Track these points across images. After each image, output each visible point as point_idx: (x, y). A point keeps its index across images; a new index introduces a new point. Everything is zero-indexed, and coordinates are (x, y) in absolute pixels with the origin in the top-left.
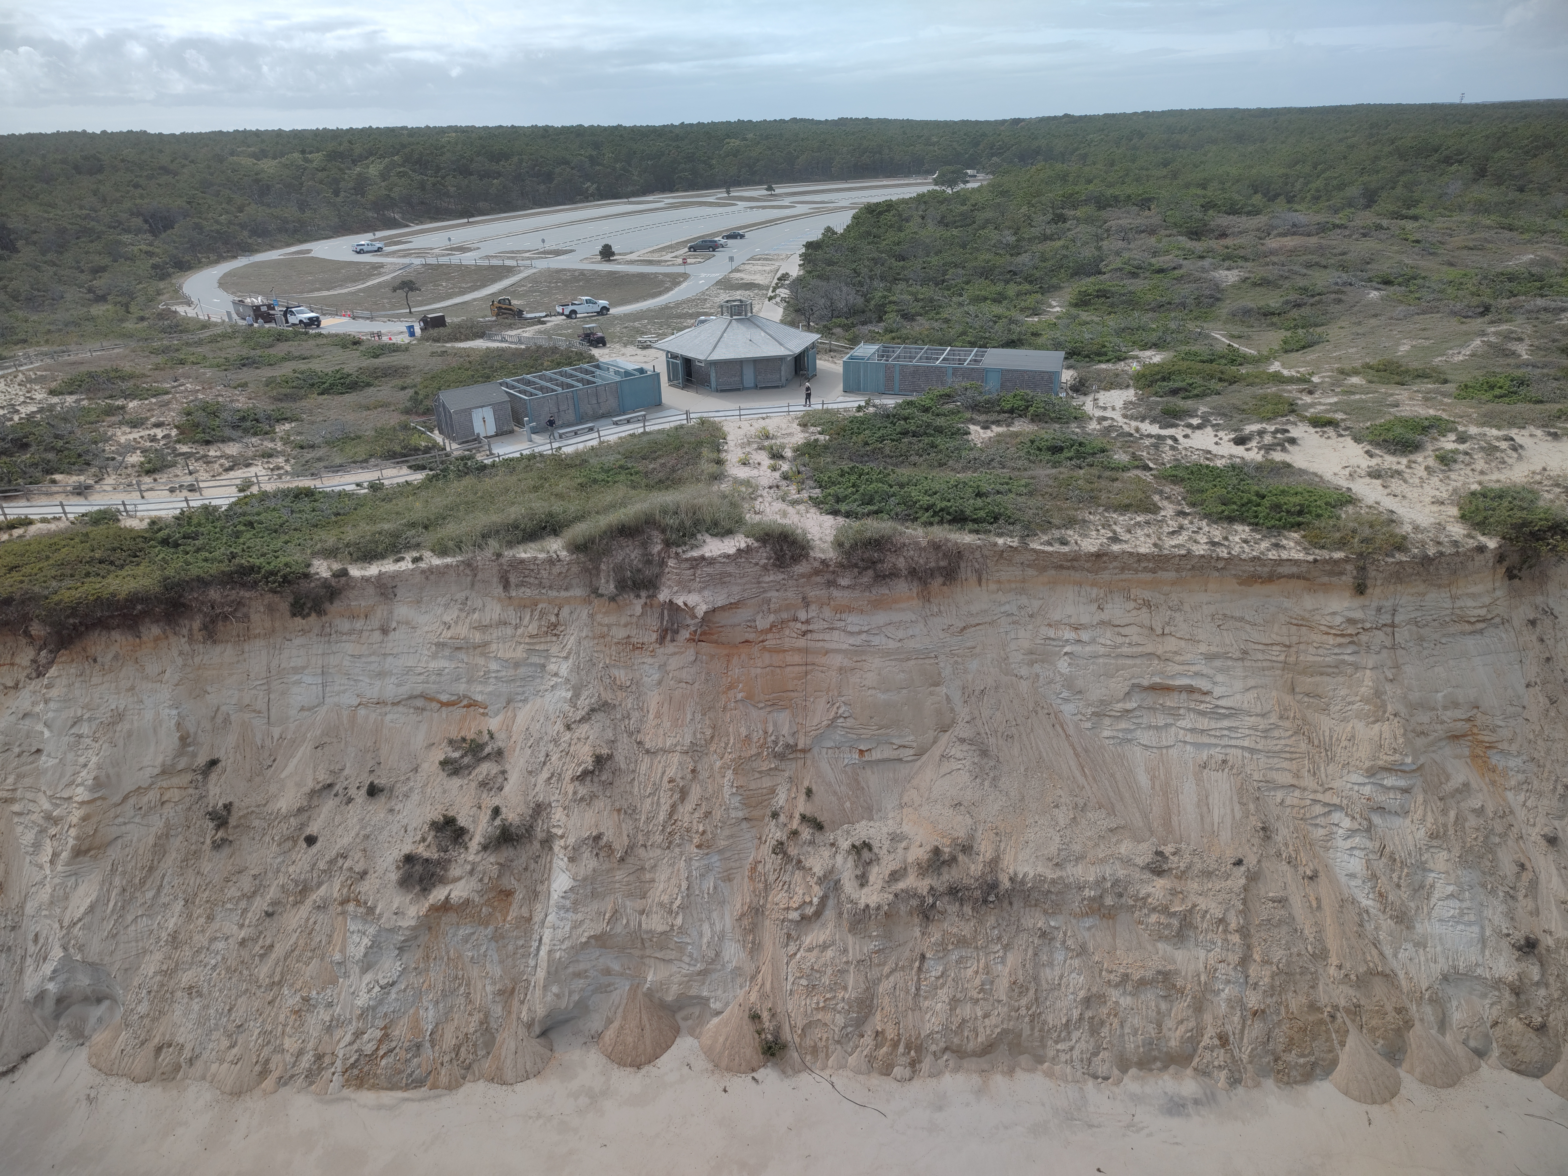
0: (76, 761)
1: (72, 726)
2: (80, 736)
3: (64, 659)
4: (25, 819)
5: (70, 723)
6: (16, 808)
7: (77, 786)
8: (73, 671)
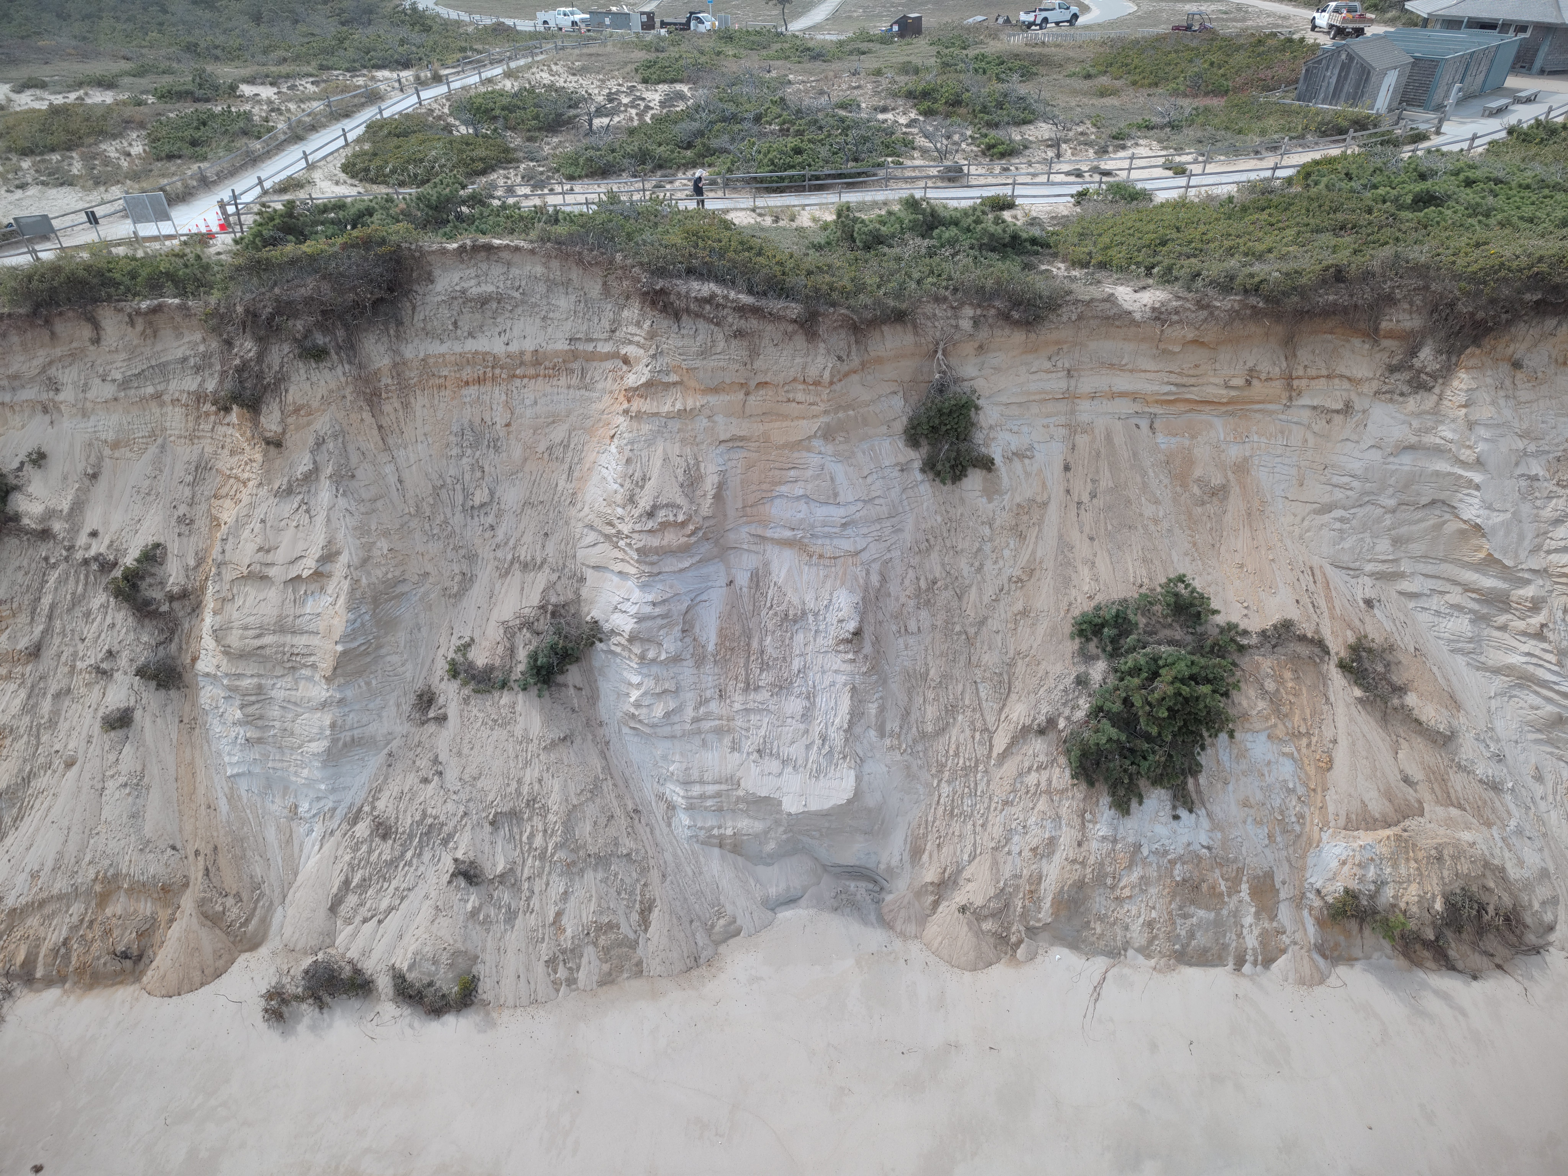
0: (1537, 516)
1: (1517, 464)
2: (1535, 478)
3: (1471, 363)
4: (1435, 603)
5: (1514, 459)
6: (1406, 586)
7: (1549, 552)
8: (1489, 380)
